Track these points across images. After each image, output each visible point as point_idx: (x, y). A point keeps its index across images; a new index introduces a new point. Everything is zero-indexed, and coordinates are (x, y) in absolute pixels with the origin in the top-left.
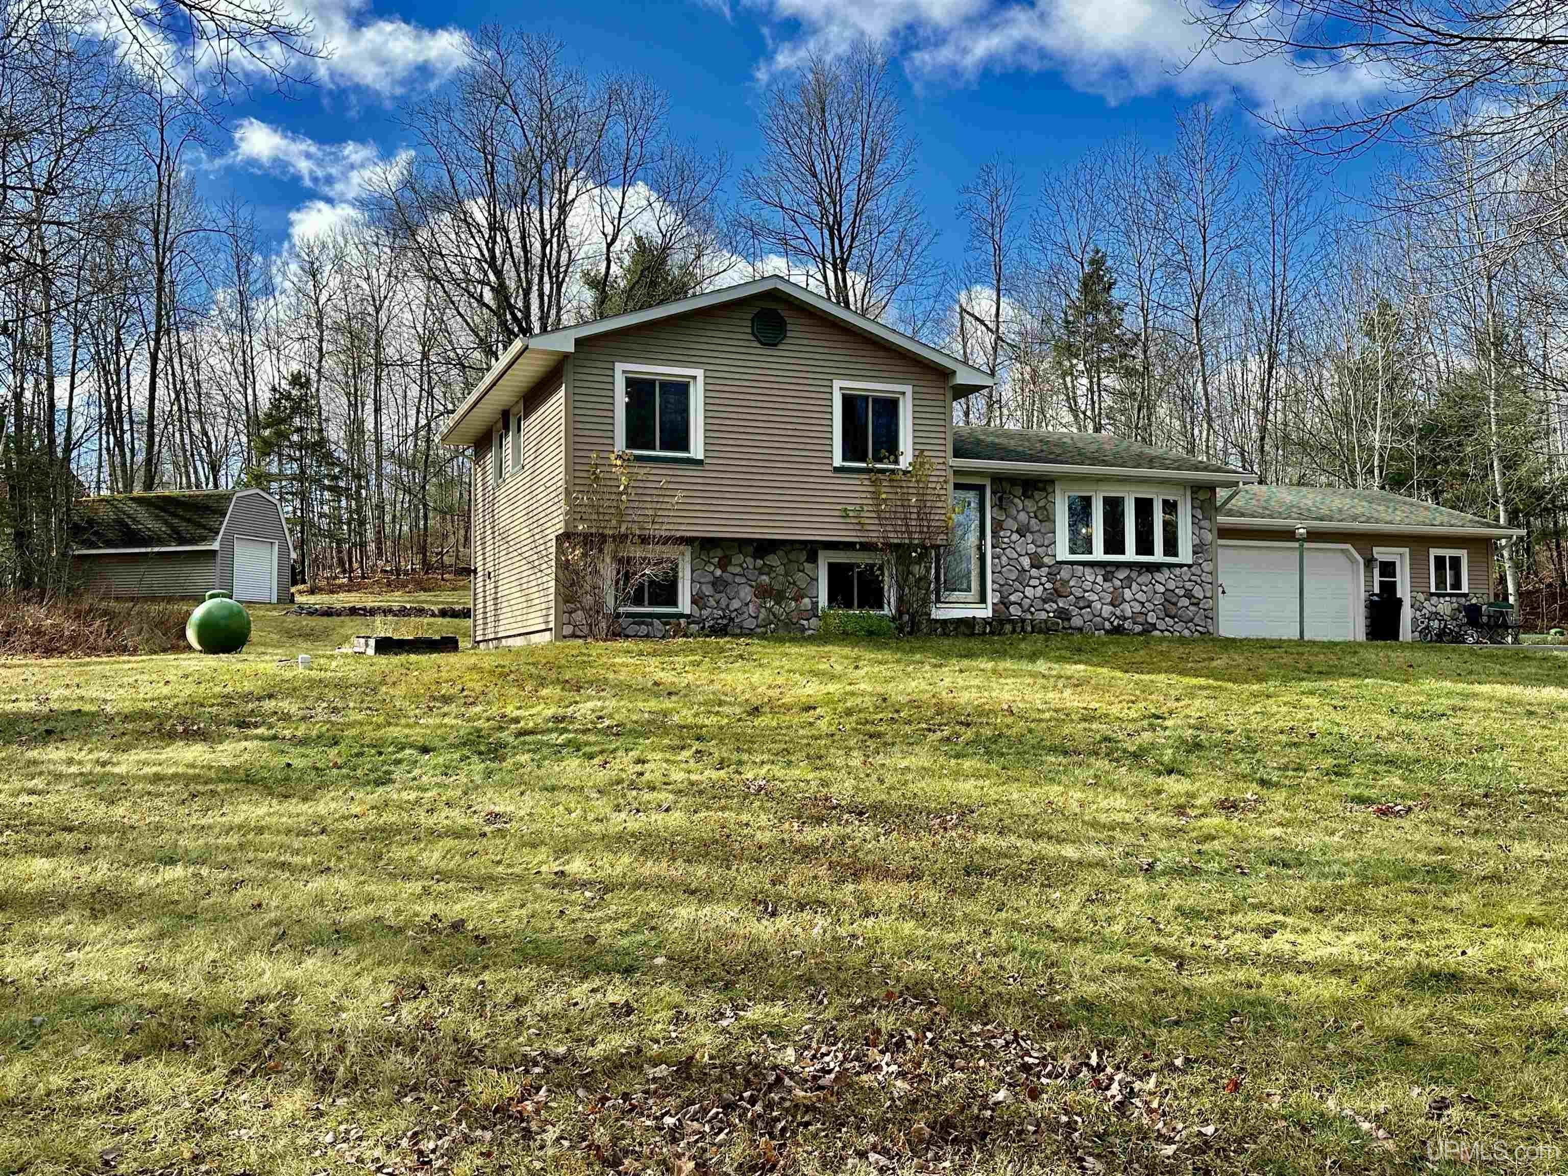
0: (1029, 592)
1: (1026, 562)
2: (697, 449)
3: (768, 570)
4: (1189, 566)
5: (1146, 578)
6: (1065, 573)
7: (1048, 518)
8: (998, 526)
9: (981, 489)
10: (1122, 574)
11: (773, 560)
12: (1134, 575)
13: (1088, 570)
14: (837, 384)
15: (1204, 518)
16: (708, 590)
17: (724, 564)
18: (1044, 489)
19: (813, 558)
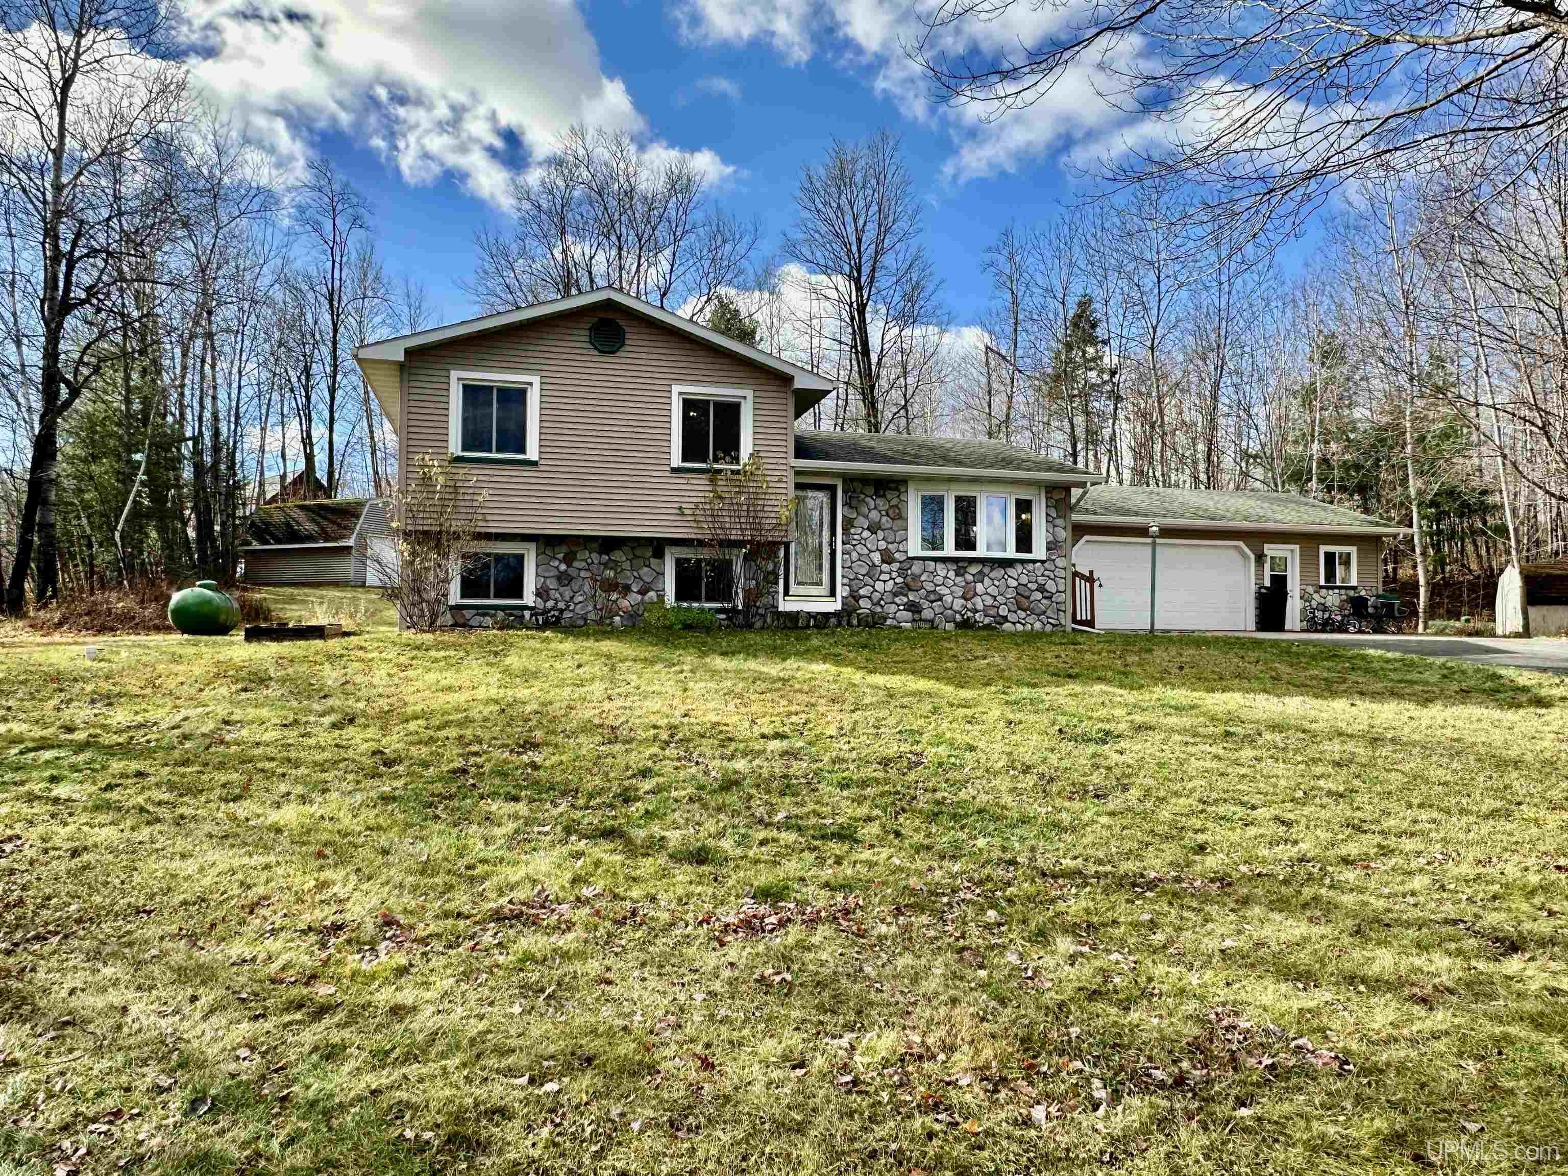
0: (879, 586)
1: (876, 558)
2: (532, 452)
3: (613, 565)
4: (1043, 562)
5: (998, 573)
6: (916, 568)
7: (898, 516)
8: (848, 524)
9: (832, 489)
10: (974, 569)
11: (618, 555)
12: (986, 570)
13: (940, 566)
14: (676, 389)
15: (1058, 517)
16: (552, 584)
17: (569, 559)
18: (897, 489)
19: (659, 555)
